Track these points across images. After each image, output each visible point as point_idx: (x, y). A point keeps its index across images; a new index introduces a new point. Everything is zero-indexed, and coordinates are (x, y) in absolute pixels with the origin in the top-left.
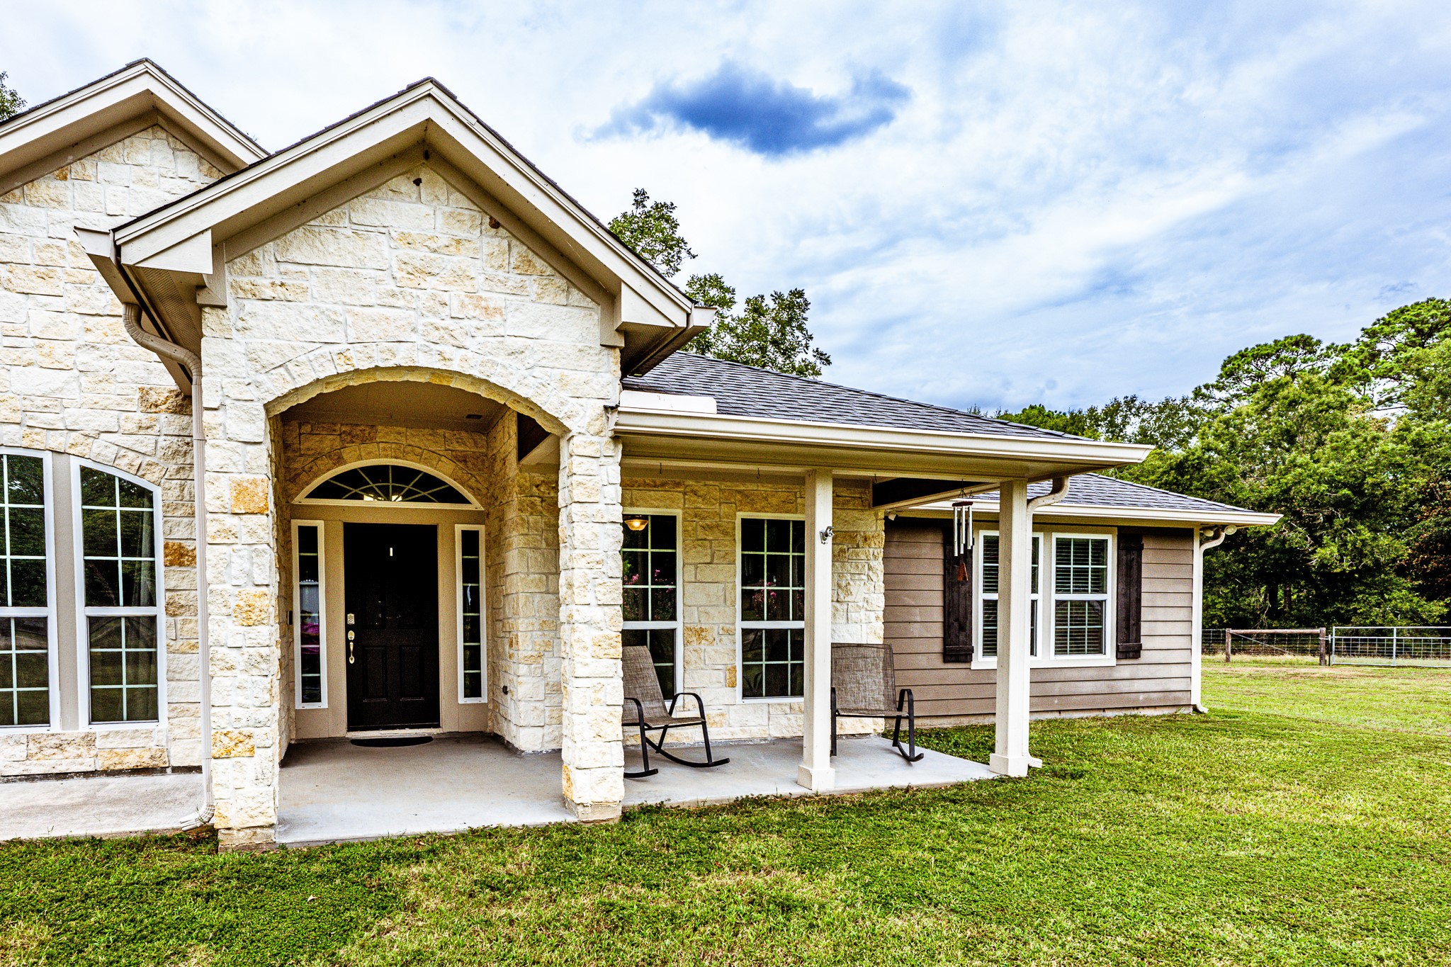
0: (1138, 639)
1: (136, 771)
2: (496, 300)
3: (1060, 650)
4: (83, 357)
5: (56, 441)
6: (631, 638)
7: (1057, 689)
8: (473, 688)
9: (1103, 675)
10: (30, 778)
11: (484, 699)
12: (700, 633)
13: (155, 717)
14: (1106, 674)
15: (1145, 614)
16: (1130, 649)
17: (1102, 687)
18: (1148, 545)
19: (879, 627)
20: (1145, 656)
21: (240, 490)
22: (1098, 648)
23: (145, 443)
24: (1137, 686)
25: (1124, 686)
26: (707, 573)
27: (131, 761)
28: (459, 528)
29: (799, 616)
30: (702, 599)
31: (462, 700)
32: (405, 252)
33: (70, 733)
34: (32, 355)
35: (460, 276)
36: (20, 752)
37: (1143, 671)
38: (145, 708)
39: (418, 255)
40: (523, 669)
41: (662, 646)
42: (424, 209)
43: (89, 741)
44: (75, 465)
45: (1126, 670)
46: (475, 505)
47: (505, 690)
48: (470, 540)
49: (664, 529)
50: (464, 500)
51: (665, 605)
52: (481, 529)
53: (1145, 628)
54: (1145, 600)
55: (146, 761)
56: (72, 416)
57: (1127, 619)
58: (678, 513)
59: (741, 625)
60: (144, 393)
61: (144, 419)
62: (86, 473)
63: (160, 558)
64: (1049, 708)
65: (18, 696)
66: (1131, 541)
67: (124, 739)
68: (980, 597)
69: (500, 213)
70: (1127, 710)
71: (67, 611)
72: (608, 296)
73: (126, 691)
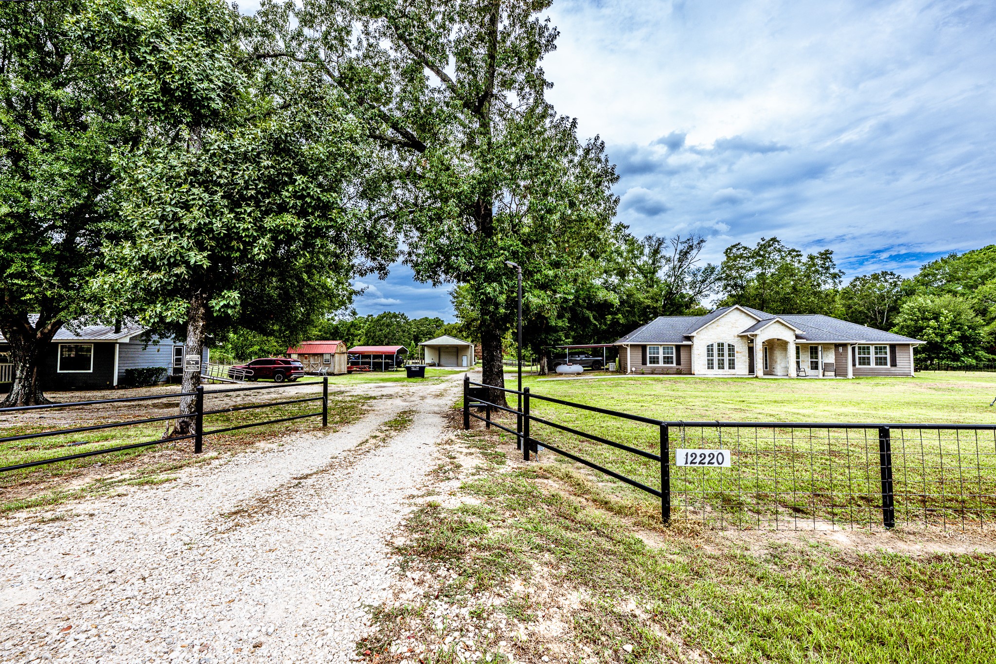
0: (896, 363)
2: (783, 332)
3: (876, 365)
4: (728, 332)
5: (725, 341)
6: (796, 362)
7: (876, 371)
8: (766, 368)
9: (887, 369)
10: (723, 375)
11: (768, 370)
12: (804, 361)
15: (898, 359)
16: (894, 364)
17: (888, 371)
18: (897, 347)
19: (835, 361)
20: (898, 367)
21: (760, 349)
22: (886, 364)
23: (736, 341)
24: (896, 371)
25: (893, 371)
27: (732, 374)
30: (805, 357)
32: (774, 329)
33: (727, 370)
34: (723, 333)
35: (780, 330)
36: (722, 372)
37: (898, 369)
38: (734, 368)
39: (776, 329)
40: (778, 365)
42: (776, 325)
43: (729, 371)
44: (727, 343)
45: (893, 369)
46: (766, 344)
47: (777, 368)
48: (765, 348)
49: (800, 348)
51: (798, 358)
52: (767, 347)
53: (898, 361)
54: (898, 356)
55: (734, 374)
56: (726, 338)
57: (893, 360)
58: (802, 346)
59: (810, 360)
60: (734, 335)
61: (735, 338)
63: (735, 352)
64: (874, 374)
65: (721, 366)
66: (893, 347)
67: (732, 371)
68: (857, 356)
69: (783, 324)
70: (895, 375)
71: (726, 358)
72: (794, 331)
73: (732, 366)
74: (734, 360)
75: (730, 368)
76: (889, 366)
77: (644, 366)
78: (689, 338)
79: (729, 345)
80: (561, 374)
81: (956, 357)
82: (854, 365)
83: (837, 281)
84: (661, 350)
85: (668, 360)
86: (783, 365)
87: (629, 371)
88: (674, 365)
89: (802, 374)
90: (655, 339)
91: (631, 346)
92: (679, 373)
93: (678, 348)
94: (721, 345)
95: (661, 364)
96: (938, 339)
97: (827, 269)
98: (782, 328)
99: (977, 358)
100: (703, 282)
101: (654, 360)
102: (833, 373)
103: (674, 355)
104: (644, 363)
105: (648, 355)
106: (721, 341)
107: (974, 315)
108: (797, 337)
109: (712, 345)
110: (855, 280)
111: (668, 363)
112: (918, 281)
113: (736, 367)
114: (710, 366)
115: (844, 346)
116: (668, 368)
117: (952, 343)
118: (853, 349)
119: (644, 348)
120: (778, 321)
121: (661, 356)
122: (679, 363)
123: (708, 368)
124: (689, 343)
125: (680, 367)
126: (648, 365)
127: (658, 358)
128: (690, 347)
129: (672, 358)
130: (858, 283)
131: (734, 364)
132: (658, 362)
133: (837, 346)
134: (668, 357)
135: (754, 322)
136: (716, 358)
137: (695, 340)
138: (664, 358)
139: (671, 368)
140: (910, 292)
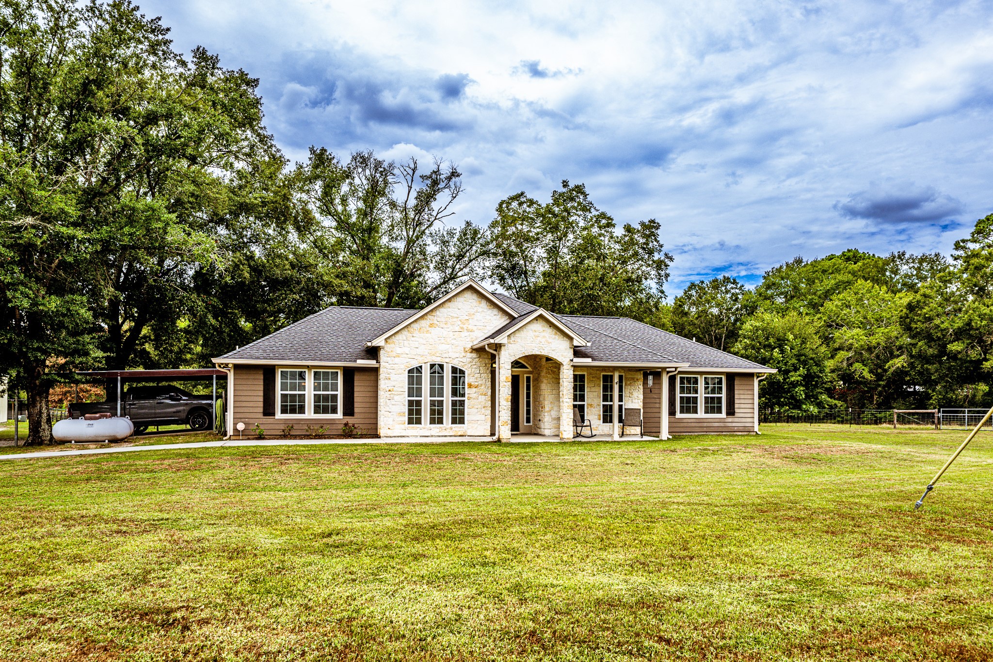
0: (734, 409)
1: (460, 436)
2: (550, 340)
3: (706, 412)
4: (453, 341)
5: (447, 360)
6: (575, 406)
7: (705, 425)
8: (528, 421)
9: (721, 420)
10: (439, 436)
11: (531, 424)
12: (591, 405)
13: (464, 423)
14: (723, 421)
15: (736, 401)
16: (731, 412)
17: (722, 424)
18: (736, 378)
19: (642, 404)
20: (736, 415)
21: (507, 378)
22: (720, 411)
23: (464, 360)
24: (734, 424)
25: (730, 425)
26: (593, 389)
27: (459, 434)
28: (525, 375)
29: (611, 401)
30: (592, 396)
31: (525, 424)
32: (535, 333)
33: (447, 427)
34: (443, 341)
35: (544, 337)
36: (438, 430)
37: (736, 420)
38: (462, 421)
39: (537, 334)
40: (546, 414)
41: (581, 409)
42: (538, 325)
43: (451, 428)
44: (450, 366)
45: (730, 420)
46: (530, 369)
47: (540, 420)
48: (528, 379)
49: (582, 377)
50: (526, 368)
51: (582, 398)
52: (531, 376)
53: (736, 406)
54: (736, 396)
55: (462, 434)
56: (450, 355)
57: (730, 403)
58: (586, 373)
59: (602, 403)
60: (465, 348)
61: (464, 354)
62: (452, 367)
63: (466, 387)
64: (703, 431)
65: (437, 417)
66: (731, 377)
67: (458, 428)
68: (678, 395)
69: (551, 325)
70: (731, 432)
71: (448, 398)
72: (571, 339)
73: (458, 417)
74: (462, 403)
75: (454, 421)
76: (723, 415)
77: (269, 419)
78: (373, 352)
79: (454, 370)
80: (62, 442)
81: (797, 404)
82: (672, 413)
83: (663, 273)
84: (310, 381)
85: (324, 405)
86: (554, 414)
87: (230, 431)
88: (339, 415)
89: (586, 431)
90: (295, 352)
91: (237, 367)
92: (348, 433)
93: (349, 374)
94: (437, 369)
95: (309, 414)
96: (781, 378)
97: (650, 252)
98: (549, 332)
99: (820, 405)
100: (460, 257)
101: (294, 405)
102: (637, 430)
103: (340, 393)
104: (268, 410)
105: (279, 392)
106: (438, 360)
107: (819, 343)
108: (578, 352)
109: (419, 369)
110: (690, 288)
111: (325, 411)
112: (760, 295)
113: (467, 417)
114: (414, 415)
115: (657, 374)
116: (322, 423)
117: (794, 385)
118: (672, 380)
119: (268, 373)
120: (541, 316)
121: (309, 392)
122: (349, 410)
123: (410, 422)
124: (372, 363)
125: (350, 420)
126: (279, 415)
127: (302, 397)
128: (375, 371)
129: (335, 397)
130: (693, 292)
131: (462, 412)
132: (302, 410)
133: (646, 373)
134: (326, 398)
135: (503, 321)
136: (426, 399)
137: (382, 354)
138: (317, 398)
139: (332, 422)
140: (751, 310)
